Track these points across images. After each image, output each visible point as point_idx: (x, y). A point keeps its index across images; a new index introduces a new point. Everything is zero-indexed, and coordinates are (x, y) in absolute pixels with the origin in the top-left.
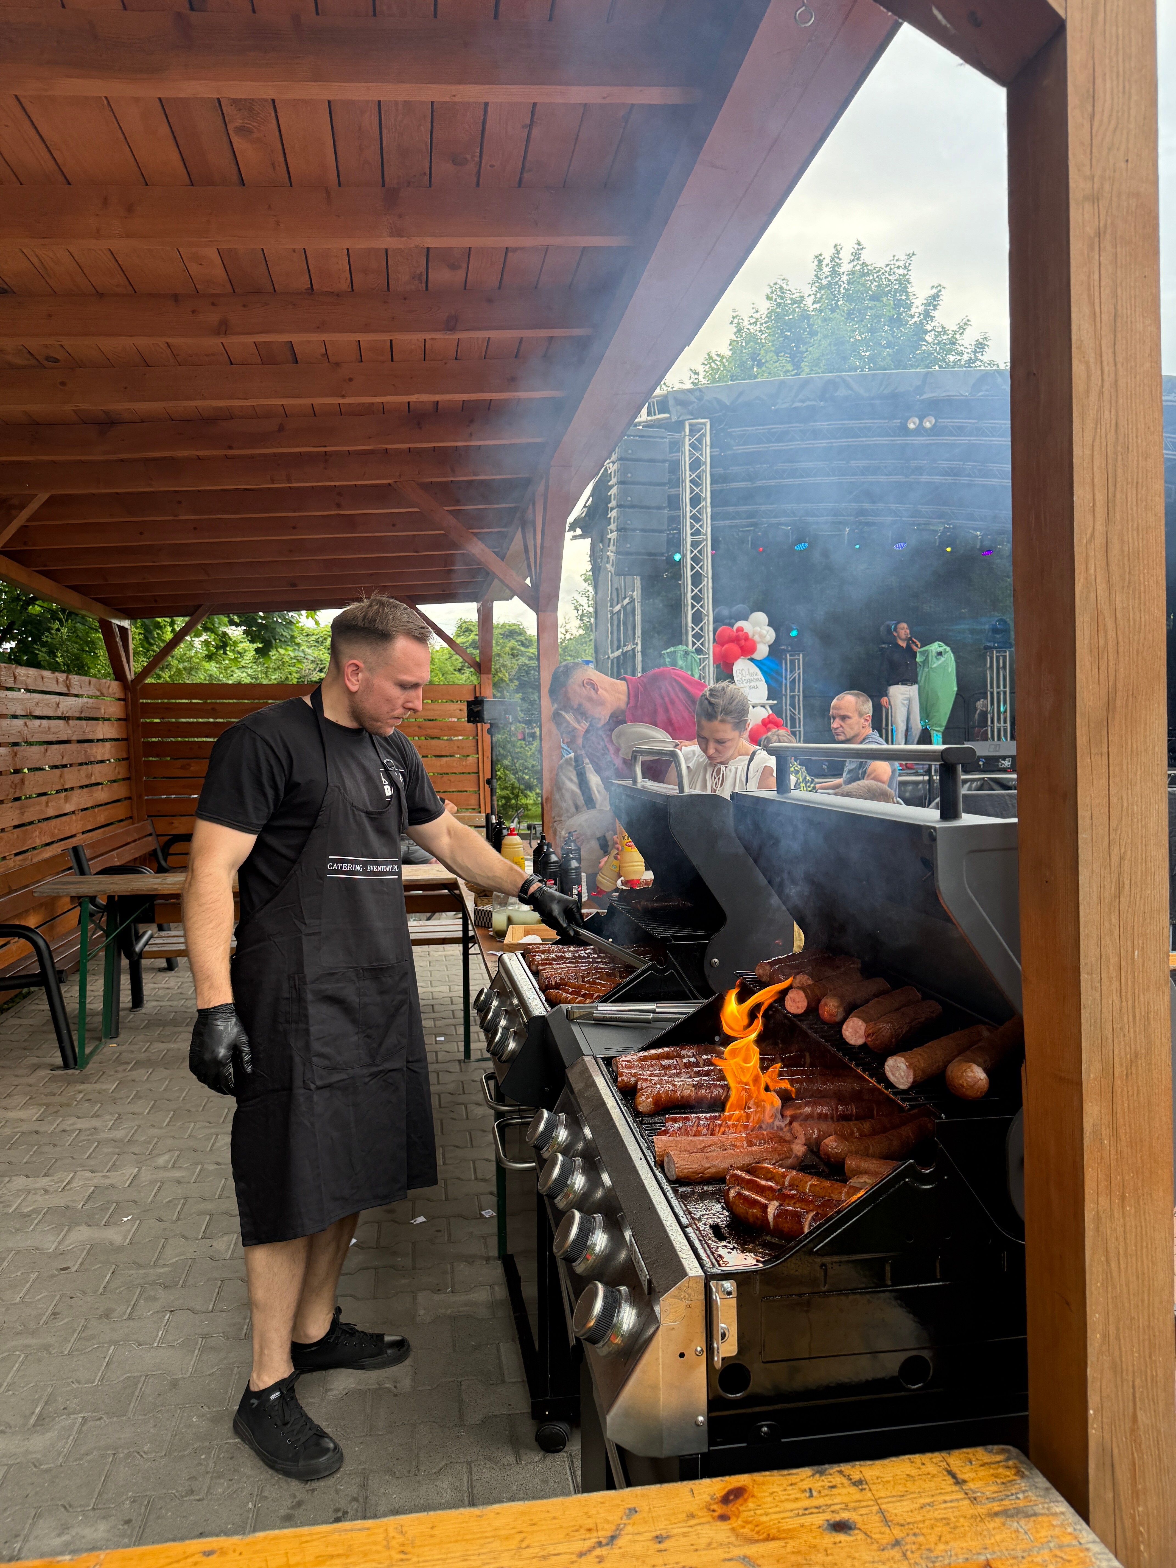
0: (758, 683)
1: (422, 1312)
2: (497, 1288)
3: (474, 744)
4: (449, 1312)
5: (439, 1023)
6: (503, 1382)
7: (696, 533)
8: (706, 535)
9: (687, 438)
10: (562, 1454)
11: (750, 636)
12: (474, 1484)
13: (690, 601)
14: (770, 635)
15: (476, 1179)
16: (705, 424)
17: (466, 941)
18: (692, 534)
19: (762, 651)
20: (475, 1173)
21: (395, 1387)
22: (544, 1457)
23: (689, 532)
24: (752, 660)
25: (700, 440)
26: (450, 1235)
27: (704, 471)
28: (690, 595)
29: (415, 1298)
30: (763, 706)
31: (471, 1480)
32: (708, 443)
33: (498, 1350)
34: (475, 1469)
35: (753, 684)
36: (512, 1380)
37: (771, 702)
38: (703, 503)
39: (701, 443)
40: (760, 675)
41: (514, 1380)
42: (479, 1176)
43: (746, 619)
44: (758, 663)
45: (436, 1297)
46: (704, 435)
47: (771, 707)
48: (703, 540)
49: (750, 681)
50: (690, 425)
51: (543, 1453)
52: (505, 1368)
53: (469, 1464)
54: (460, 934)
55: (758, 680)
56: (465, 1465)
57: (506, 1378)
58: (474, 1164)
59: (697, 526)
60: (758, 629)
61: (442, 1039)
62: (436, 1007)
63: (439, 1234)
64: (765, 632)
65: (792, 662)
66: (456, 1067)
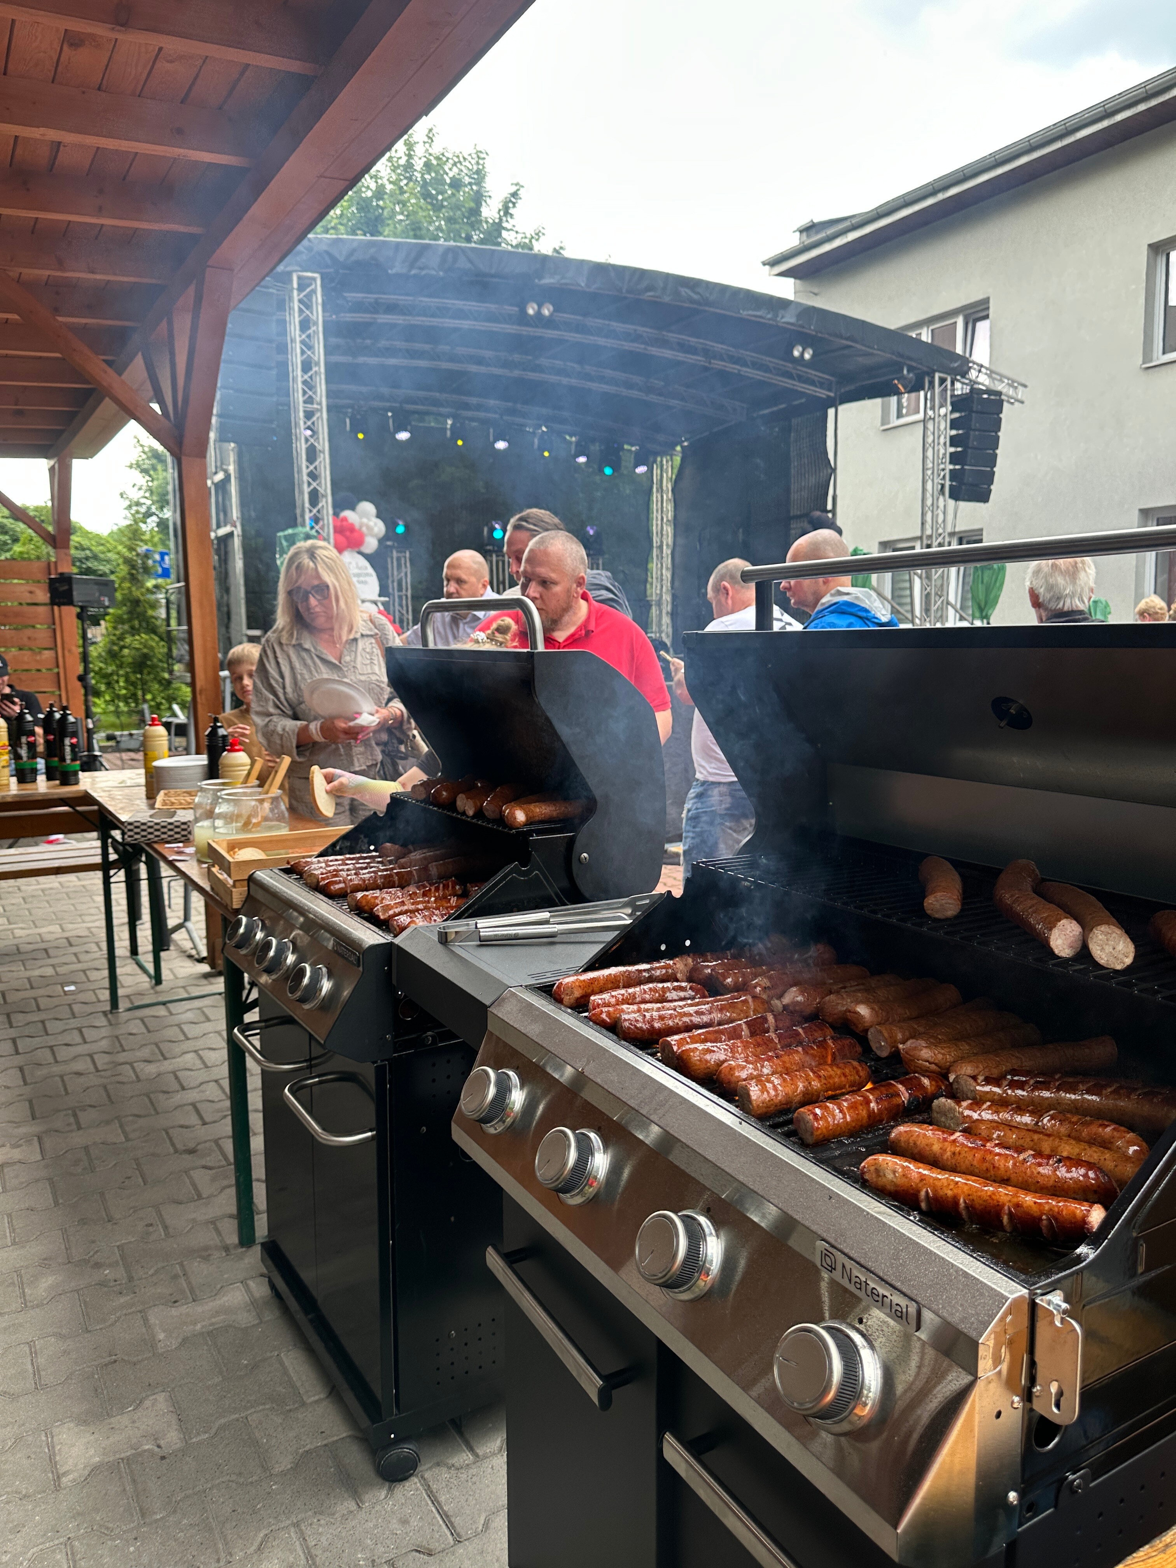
0: (367, 579)
1: (161, 1336)
2: (251, 1283)
3: (50, 634)
4: (198, 1327)
5: (61, 970)
6: (303, 1404)
7: (309, 400)
8: (320, 404)
9: (295, 293)
10: (414, 1479)
11: (357, 526)
12: (313, 1551)
13: (305, 478)
14: (379, 527)
15: (176, 1151)
16: (314, 279)
17: (105, 867)
18: (305, 402)
19: (371, 544)
20: (173, 1145)
21: (159, 1446)
22: (390, 1489)
23: (301, 399)
24: (360, 553)
25: (309, 296)
26: (166, 1228)
27: (316, 333)
28: (305, 471)
29: (145, 1320)
30: (375, 603)
31: (307, 1547)
32: (320, 300)
33: (282, 1363)
34: (308, 1532)
35: (362, 579)
36: (313, 1399)
37: (383, 599)
38: (315, 369)
39: (311, 301)
40: (370, 570)
41: (317, 1398)
42: (180, 1146)
43: (353, 508)
44: (367, 557)
45: (174, 1312)
46: (314, 291)
47: (383, 604)
48: (318, 410)
49: (358, 575)
50: (299, 278)
51: (387, 1484)
52: (298, 1384)
53: (297, 1525)
54: (98, 860)
55: (367, 575)
56: (292, 1530)
57: (305, 1398)
58: (167, 1133)
59: (310, 393)
60: (365, 520)
61: (72, 988)
62: (51, 952)
63: (151, 1229)
64: (371, 524)
65: (398, 559)
66: (102, 1021)
